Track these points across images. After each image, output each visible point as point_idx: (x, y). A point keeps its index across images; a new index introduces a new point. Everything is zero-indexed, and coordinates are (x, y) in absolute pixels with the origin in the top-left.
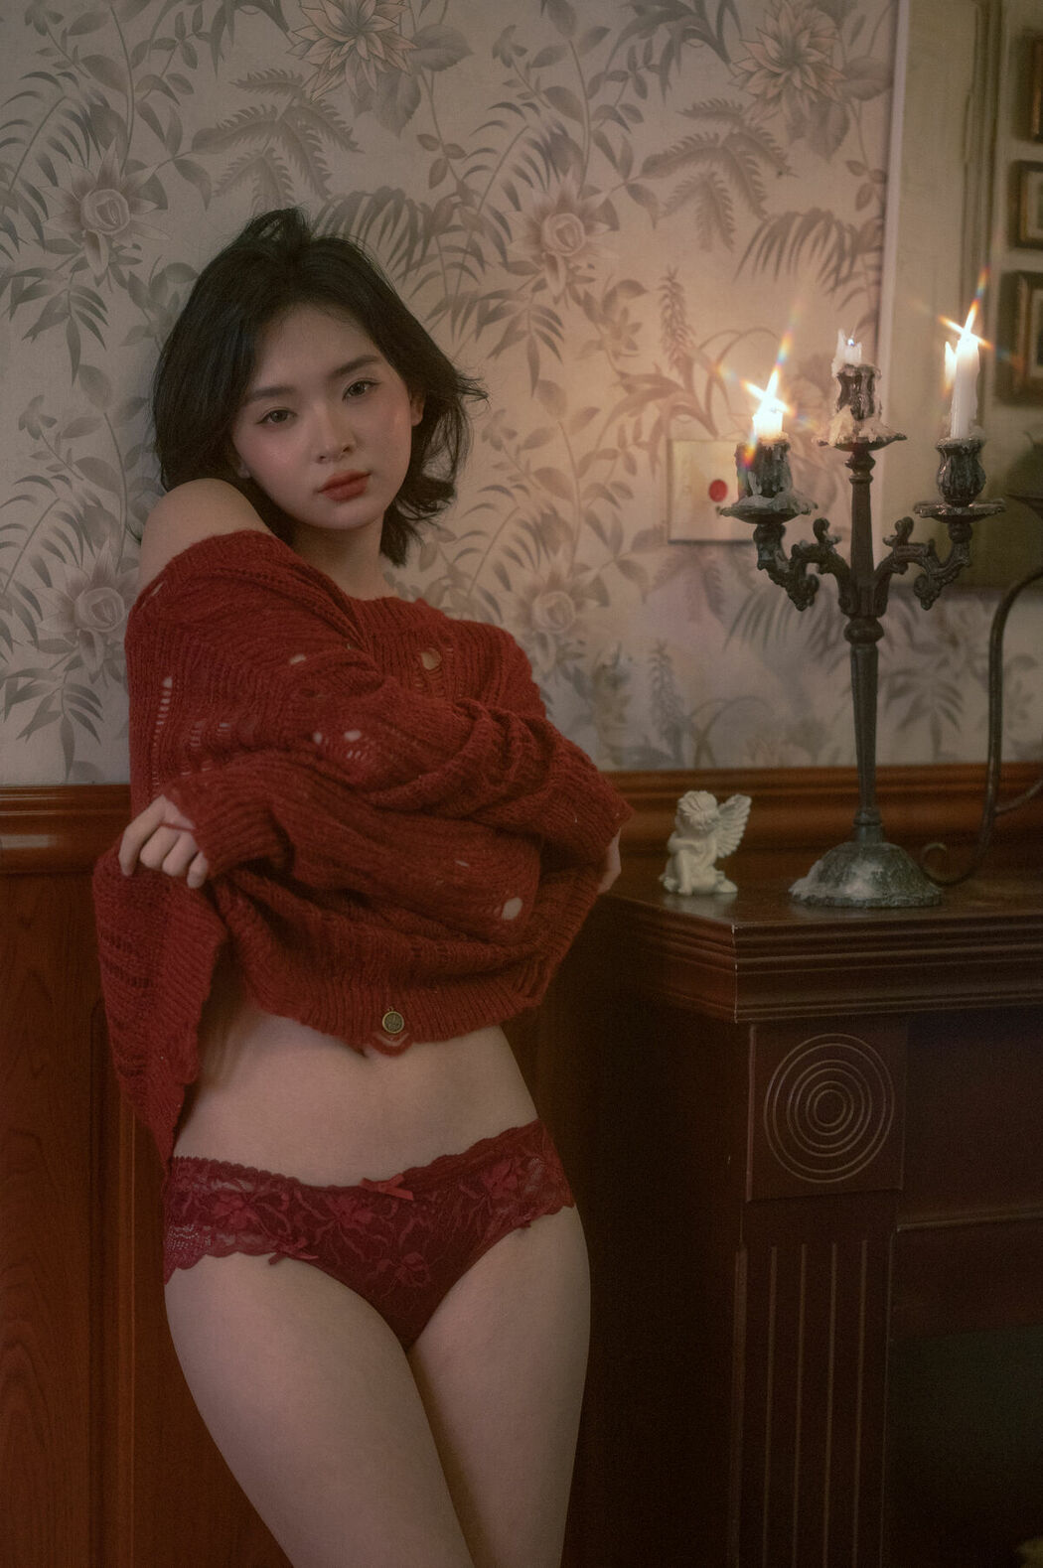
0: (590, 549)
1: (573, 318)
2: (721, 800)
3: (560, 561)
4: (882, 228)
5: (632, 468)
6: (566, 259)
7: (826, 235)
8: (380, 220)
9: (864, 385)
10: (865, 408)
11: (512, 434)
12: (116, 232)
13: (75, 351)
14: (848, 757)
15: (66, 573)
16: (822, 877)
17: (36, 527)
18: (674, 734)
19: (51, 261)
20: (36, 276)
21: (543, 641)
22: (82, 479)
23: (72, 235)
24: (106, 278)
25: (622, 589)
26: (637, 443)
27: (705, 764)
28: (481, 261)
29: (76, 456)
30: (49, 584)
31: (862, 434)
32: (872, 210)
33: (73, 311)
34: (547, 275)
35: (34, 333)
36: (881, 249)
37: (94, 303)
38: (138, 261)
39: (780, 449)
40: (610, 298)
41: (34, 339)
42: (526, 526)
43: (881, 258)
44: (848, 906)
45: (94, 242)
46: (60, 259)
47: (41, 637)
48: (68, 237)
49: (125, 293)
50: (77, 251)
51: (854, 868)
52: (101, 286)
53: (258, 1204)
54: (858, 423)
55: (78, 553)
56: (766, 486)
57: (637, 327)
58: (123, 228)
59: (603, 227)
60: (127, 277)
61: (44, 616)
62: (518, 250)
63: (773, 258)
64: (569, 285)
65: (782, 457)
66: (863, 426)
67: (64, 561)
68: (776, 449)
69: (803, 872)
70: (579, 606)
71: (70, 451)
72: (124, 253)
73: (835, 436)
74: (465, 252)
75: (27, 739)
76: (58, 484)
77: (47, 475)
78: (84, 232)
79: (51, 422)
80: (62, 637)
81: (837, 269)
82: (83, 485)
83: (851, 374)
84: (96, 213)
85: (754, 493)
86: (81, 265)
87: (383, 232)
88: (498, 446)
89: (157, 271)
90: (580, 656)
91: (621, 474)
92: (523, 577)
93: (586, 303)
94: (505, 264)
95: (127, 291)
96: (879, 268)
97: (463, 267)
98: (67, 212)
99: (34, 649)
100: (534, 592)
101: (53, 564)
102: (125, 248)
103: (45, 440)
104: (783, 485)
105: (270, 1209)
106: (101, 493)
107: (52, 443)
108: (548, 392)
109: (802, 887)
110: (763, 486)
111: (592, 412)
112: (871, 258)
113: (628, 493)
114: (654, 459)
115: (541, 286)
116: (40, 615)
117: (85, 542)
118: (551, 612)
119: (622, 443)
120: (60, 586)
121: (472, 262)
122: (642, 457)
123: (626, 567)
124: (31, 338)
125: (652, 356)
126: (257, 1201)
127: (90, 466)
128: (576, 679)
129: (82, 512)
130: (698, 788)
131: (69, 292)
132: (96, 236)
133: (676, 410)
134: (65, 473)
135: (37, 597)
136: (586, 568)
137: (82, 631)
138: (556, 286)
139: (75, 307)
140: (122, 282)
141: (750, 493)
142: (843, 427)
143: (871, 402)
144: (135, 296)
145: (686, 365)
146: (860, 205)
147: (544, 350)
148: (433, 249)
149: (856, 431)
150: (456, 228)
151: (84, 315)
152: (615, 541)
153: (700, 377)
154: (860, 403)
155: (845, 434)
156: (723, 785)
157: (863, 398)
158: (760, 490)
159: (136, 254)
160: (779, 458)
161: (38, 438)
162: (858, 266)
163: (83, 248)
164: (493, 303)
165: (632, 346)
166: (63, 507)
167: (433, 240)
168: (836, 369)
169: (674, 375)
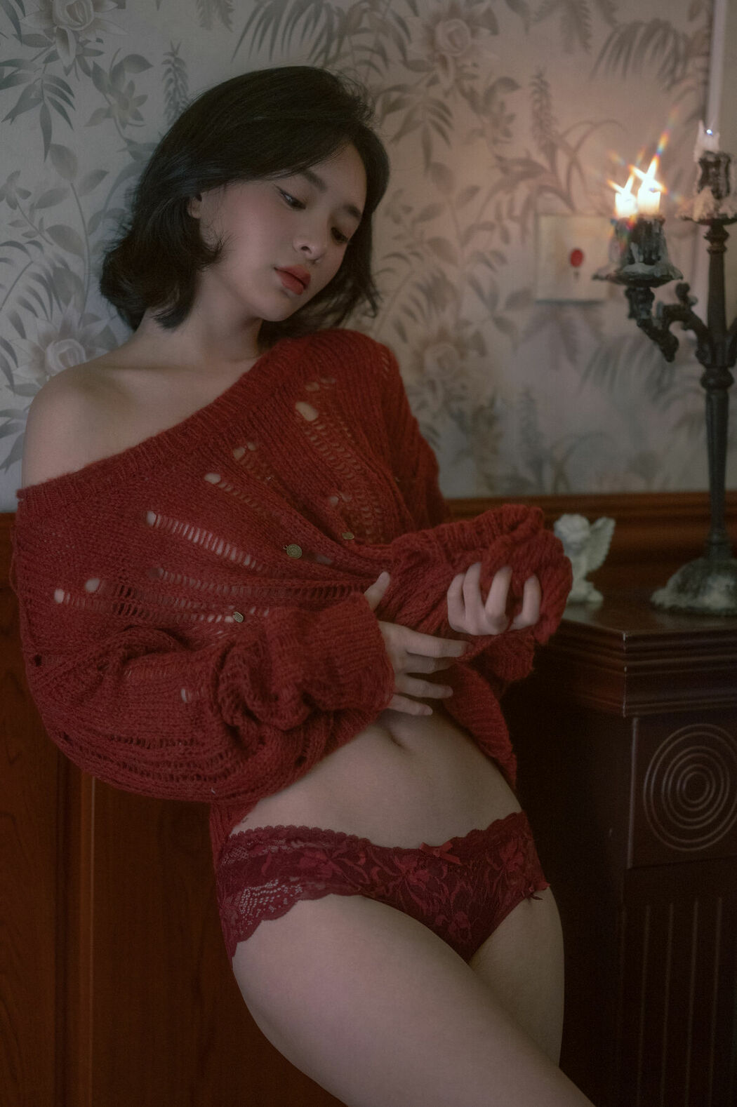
0: (472, 308)
1: (460, 110)
2: (592, 521)
3: (447, 317)
4: (709, 37)
5: (506, 238)
6: (455, 59)
7: (664, 41)
8: (303, 19)
9: (722, 170)
10: (723, 189)
11: (408, 210)
12: (83, 28)
13: (47, 132)
14: (701, 482)
15: (37, 326)
16: (681, 589)
17: (13, 286)
18: (537, 465)
19: (27, 53)
20: (13, 66)
21: (432, 386)
22: (51, 244)
23: (45, 31)
24: (74, 69)
25: (496, 340)
26: (511, 217)
27: (562, 490)
28: (385, 59)
29: (48, 224)
30: (23, 336)
31: (721, 211)
32: (701, 21)
33: (45, 98)
34: (439, 72)
35: (12, 116)
36: (708, 54)
37: (63, 90)
38: (100, 53)
39: (658, 224)
40: (491, 92)
41: (11, 122)
42: (419, 287)
43: (709, 62)
44: (706, 614)
45: (64, 37)
46: (34, 51)
47: (17, 382)
48: (42, 33)
49: (90, 81)
50: (50, 44)
51: (710, 581)
52: (69, 76)
53: (339, 859)
54: (718, 202)
55: (48, 309)
56: (647, 256)
57: (511, 118)
58: (87, 25)
59: (485, 32)
60: (91, 67)
61: (19, 364)
62: (416, 50)
63: (622, 59)
64: (457, 81)
65: (660, 229)
66: (721, 205)
67: (36, 315)
68: (655, 223)
69: (663, 584)
70: (463, 356)
71: (42, 220)
72: (88, 46)
73: (698, 213)
74: (372, 51)
75: (6, 472)
76: (31, 248)
77: (23, 241)
78: (55, 28)
79: (26, 194)
80: (34, 382)
81: (673, 71)
82: (53, 250)
83: (711, 159)
84: (66, 12)
85: (636, 260)
86: (52, 57)
87: (305, 30)
88: (397, 220)
89: (117, 62)
90: (461, 398)
91: (496, 242)
92: (417, 331)
93: (471, 96)
94: (406, 63)
95: (91, 79)
96: (707, 71)
97: (369, 63)
98: (41, 10)
99: (11, 393)
100: (426, 344)
101: (26, 317)
102: (90, 41)
103: (21, 210)
104: (660, 254)
105: (349, 863)
106: (69, 258)
107: (27, 214)
108: (438, 172)
109: (664, 596)
110: (644, 255)
111: (474, 191)
112: (699, 62)
113: (502, 259)
114: (524, 230)
115: (434, 81)
116: (16, 362)
117: (54, 301)
118: (439, 361)
119: (499, 217)
120: (33, 337)
121: (377, 60)
122: (514, 228)
123: (501, 323)
124: (10, 120)
125: (524, 144)
126: (338, 857)
127: (61, 234)
128: (459, 418)
129: (52, 274)
130: (572, 511)
131: (42, 81)
132: (65, 32)
133: (542, 189)
134: (38, 238)
135: (13, 345)
136: (467, 323)
137: (51, 377)
138: (446, 81)
139: (47, 93)
140: (87, 72)
141: (632, 261)
142: (706, 205)
143: (728, 184)
144: (98, 82)
145: (550, 150)
146: (692, 16)
147: (436, 137)
148: (346, 46)
149: (716, 209)
150: (365, 30)
151: (56, 102)
152: (491, 301)
153: (562, 160)
154: (718, 184)
155: (708, 211)
156: (592, 508)
157: (722, 180)
158: (642, 258)
159: (99, 47)
160: (658, 231)
161: (15, 209)
162: (690, 69)
163: (55, 43)
164: (395, 95)
165: (507, 134)
166: (37, 270)
167: (346, 39)
168: (697, 155)
169: (541, 159)
